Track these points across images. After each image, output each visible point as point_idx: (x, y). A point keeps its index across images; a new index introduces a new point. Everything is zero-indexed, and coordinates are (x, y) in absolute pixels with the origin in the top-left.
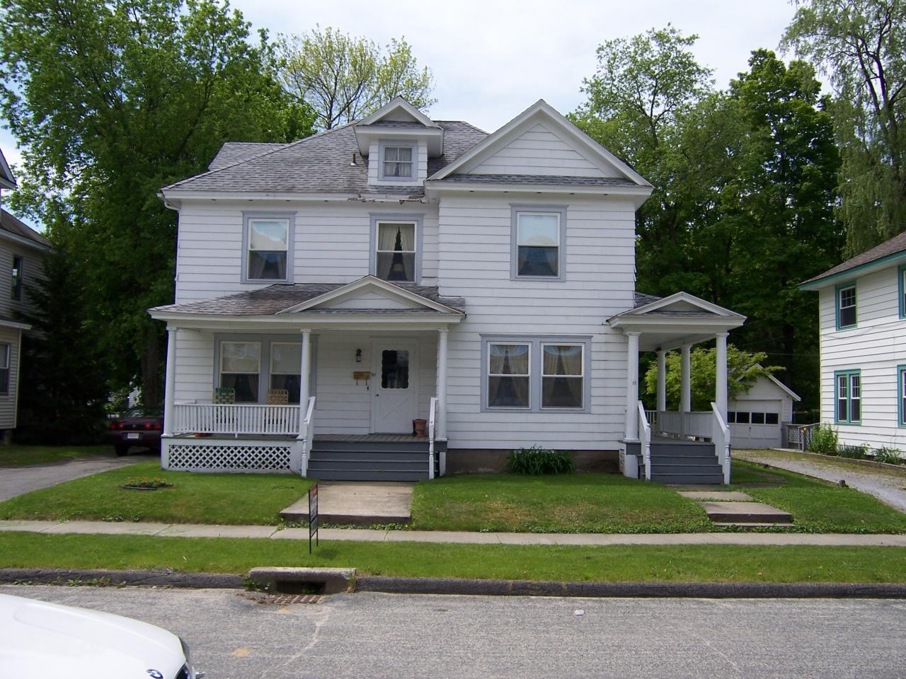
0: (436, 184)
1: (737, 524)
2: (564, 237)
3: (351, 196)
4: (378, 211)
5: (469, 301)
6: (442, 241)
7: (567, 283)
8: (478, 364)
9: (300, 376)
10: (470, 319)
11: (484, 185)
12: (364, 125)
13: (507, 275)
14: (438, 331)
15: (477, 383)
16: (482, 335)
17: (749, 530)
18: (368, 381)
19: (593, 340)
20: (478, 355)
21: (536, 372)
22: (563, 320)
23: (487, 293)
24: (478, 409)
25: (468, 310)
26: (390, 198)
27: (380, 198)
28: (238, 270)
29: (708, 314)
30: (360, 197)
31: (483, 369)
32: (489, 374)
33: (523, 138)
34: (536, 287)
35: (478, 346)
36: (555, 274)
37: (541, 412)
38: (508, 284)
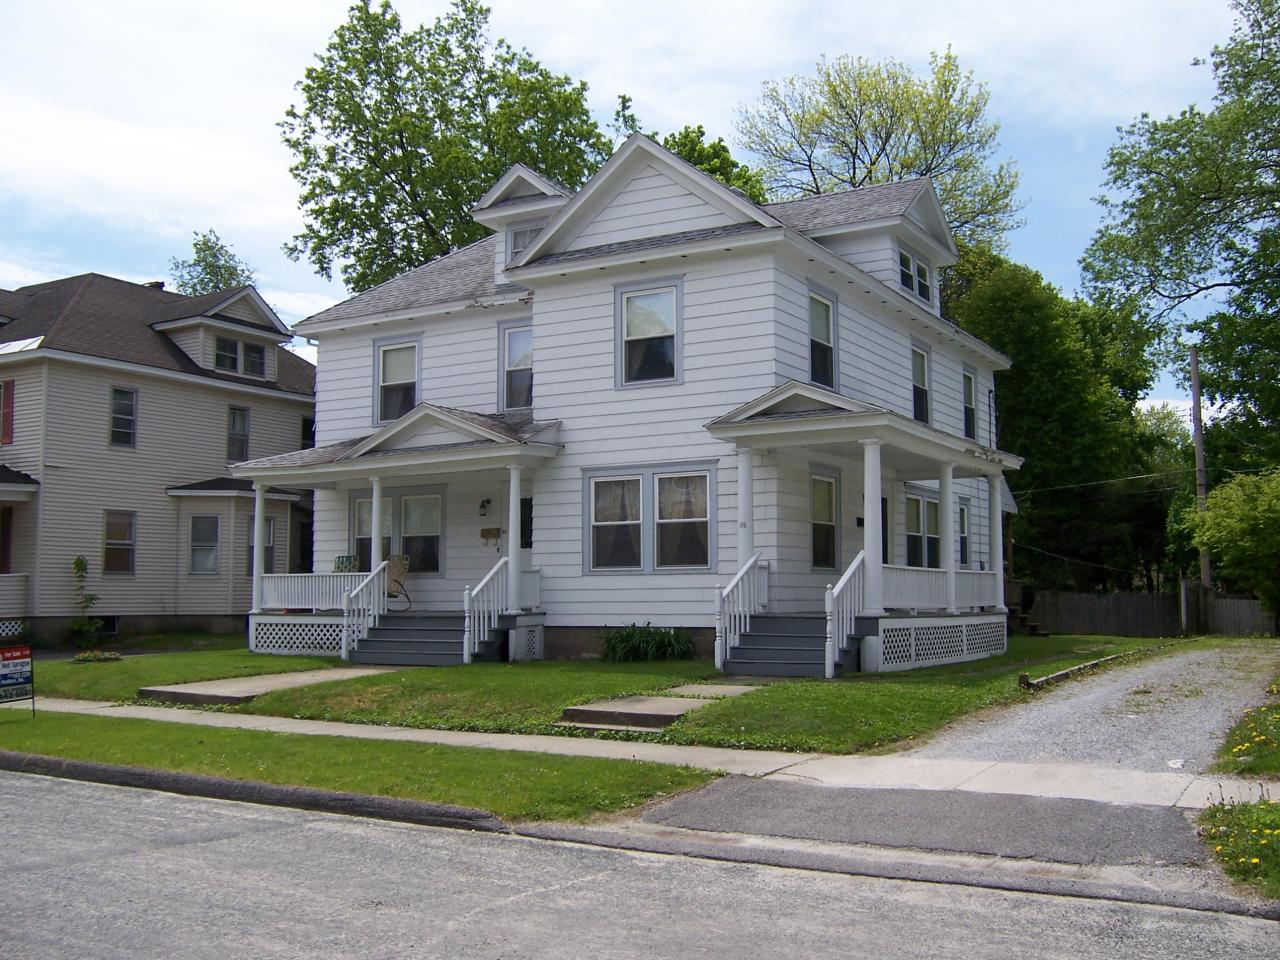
0: (518, 272)
1: (578, 725)
2: (680, 320)
3: (468, 302)
4: (505, 317)
5: (567, 424)
6: (537, 347)
7: (686, 385)
8: (578, 510)
9: (370, 539)
10: (569, 449)
11: (577, 263)
12: (481, 209)
13: (610, 383)
14: (506, 469)
15: (578, 534)
16: (584, 470)
17: (590, 734)
18: (499, 540)
19: (720, 465)
20: (578, 497)
21: (648, 517)
22: (681, 440)
23: (588, 411)
24: (578, 570)
25: (566, 438)
26: (508, 299)
27: (498, 301)
28: (369, 412)
29: (837, 412)
30: (477, 302)
31: (585, 515)
32: (593, 523)
33: (626, 190)
34: (651, 395)
35: (578, 485)
36: (671, 374)
37: (655, 573)
38: (614, 396)
